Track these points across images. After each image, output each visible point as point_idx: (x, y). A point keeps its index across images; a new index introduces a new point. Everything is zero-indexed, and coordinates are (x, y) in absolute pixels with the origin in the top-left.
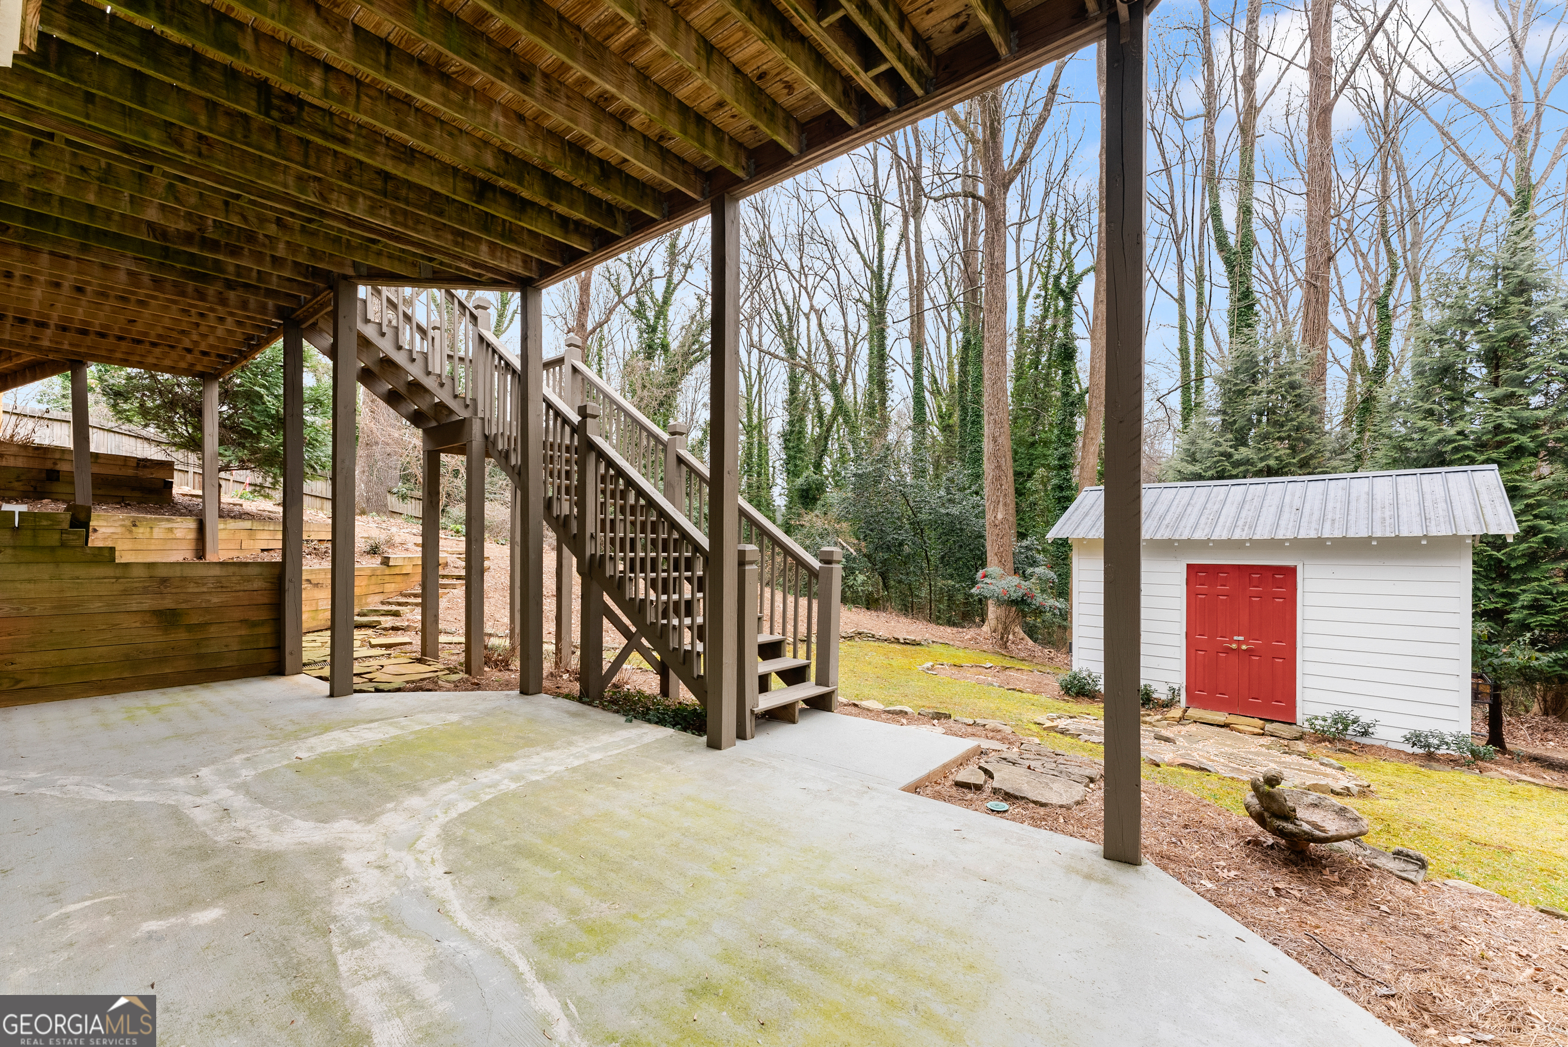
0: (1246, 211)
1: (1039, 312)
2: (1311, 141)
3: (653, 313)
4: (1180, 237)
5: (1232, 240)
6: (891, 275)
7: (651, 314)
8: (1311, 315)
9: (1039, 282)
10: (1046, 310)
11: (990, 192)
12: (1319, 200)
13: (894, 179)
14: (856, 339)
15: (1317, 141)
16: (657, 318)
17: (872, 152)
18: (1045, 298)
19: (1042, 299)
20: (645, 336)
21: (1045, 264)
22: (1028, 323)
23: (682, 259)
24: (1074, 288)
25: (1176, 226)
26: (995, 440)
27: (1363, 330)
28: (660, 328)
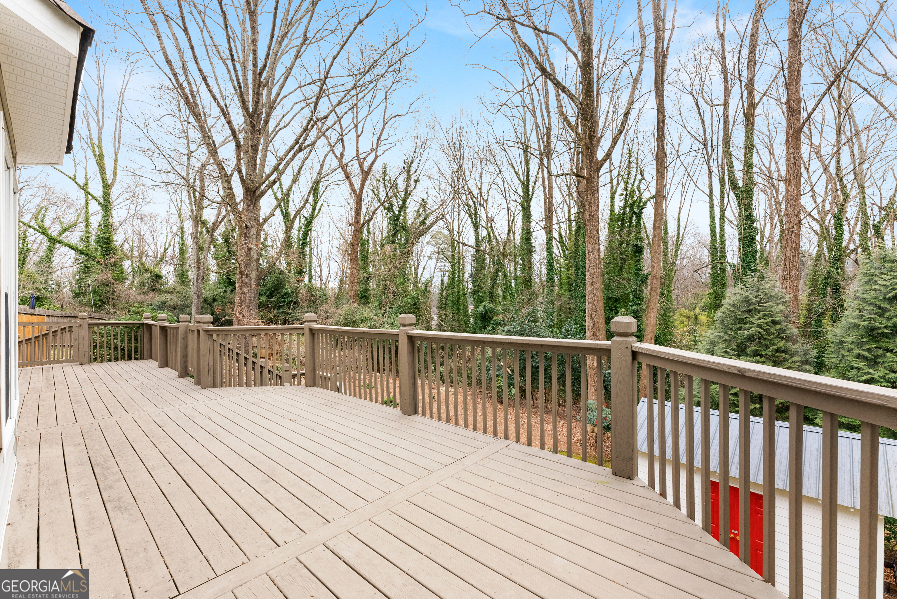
0: (749, 166)
1: (622, 204)
2: (788, 149)
3: (397, 209)
4: (709, 157)
5: (740, 183)
6: (534, 187)
7: (396, 210)
8: (788, 255)
9: (622, 184)
10: (626, 202)
11: (589, 174)
12: (793, 186)
13: (534, 134)
14: (514, 214)
15: (791, 150)
16: (400, 212)
17: (523, 114)
18: (626, 195)
19: (624, 196)
20: (392, 222)
21: (626, 177)
22: (616, 210)
23: (414, 177)
24: (641, 210)
25: (707, 151)
26: (592, 318)
27: (828, 207)
28: (401, 218)
